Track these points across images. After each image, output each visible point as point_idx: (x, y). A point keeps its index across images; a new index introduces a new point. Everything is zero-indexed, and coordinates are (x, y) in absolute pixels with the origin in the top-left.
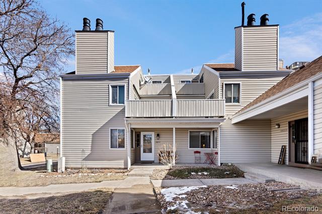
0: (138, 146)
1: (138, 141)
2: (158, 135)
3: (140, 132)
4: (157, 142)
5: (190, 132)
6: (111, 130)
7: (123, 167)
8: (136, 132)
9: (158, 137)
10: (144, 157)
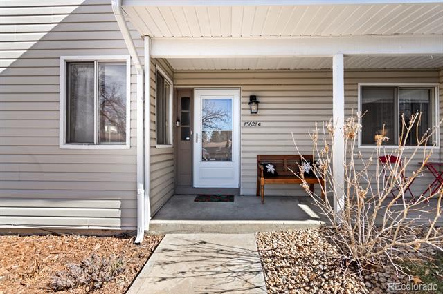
0: (184, 138)
1: (185, 120)
2: (253, 99)
3: (192, 91)
4: (250, 124)
5: (363, 88)
6: (68, 64)
7: (116, 224)
8: (177, 91)
9: (254, 107)
10: (207, 174)
